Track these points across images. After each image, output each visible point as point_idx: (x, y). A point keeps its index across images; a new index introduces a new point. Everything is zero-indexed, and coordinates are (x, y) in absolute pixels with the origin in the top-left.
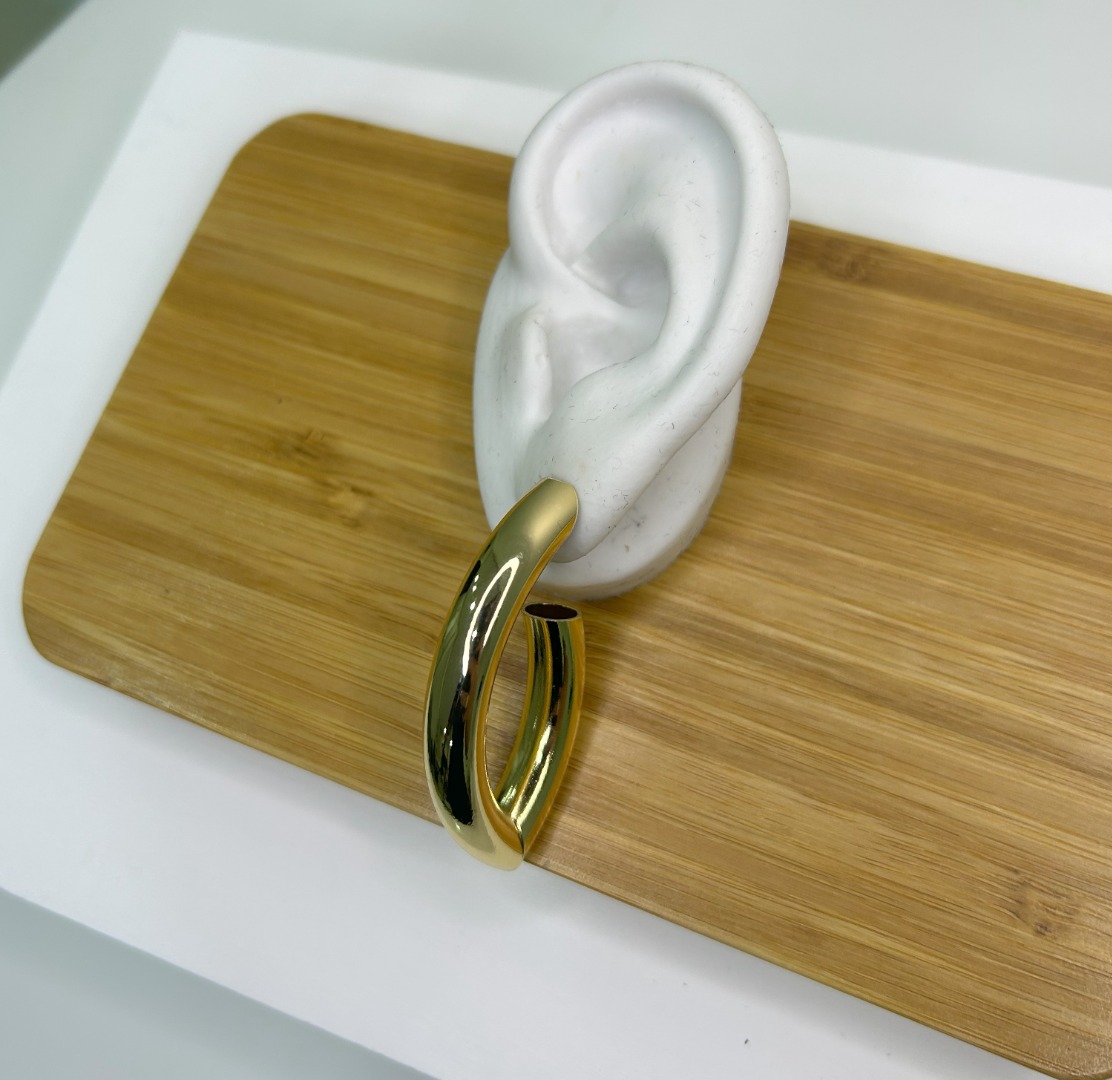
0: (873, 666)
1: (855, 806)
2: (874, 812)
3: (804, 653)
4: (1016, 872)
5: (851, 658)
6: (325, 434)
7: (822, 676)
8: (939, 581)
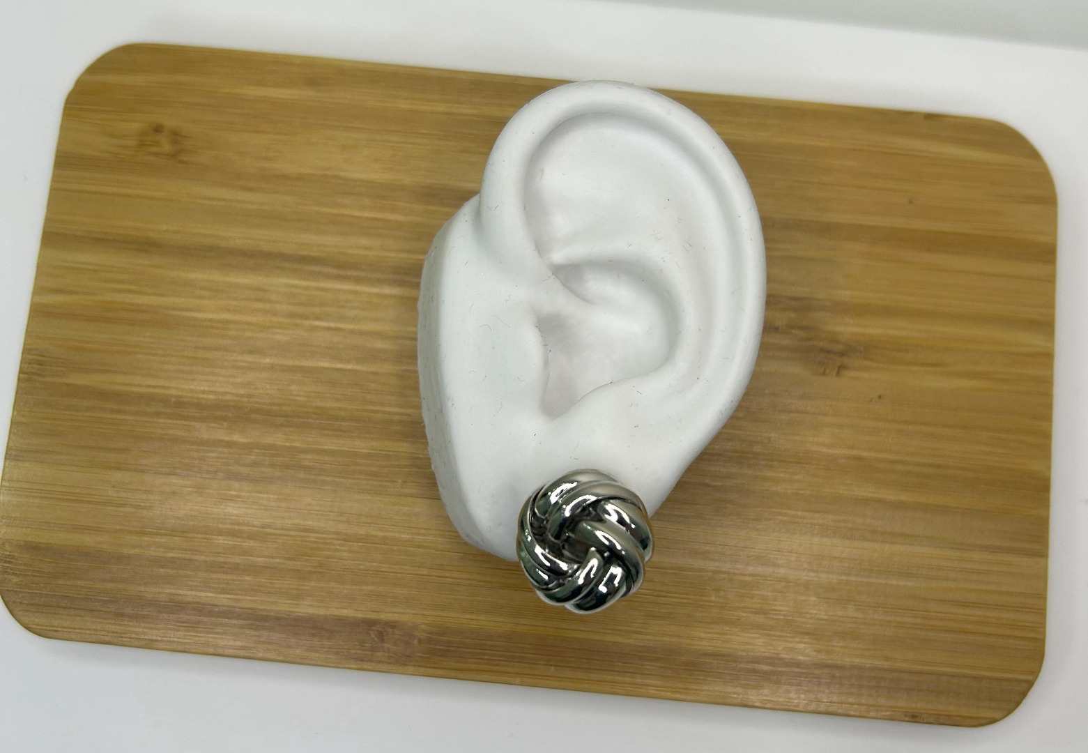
0: (304, 283)
1: (300, 178)
2: (285, 177)
3: (358, 280)
4: (181, 162)
5: (322, 285)
6: (824, 373)
7: (341, 265)
8: (267, 360)
